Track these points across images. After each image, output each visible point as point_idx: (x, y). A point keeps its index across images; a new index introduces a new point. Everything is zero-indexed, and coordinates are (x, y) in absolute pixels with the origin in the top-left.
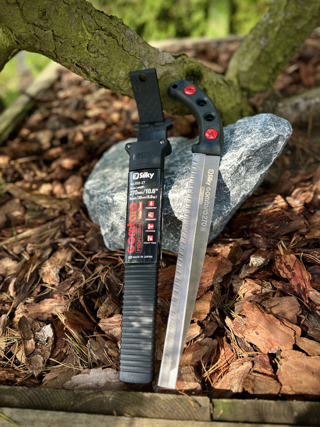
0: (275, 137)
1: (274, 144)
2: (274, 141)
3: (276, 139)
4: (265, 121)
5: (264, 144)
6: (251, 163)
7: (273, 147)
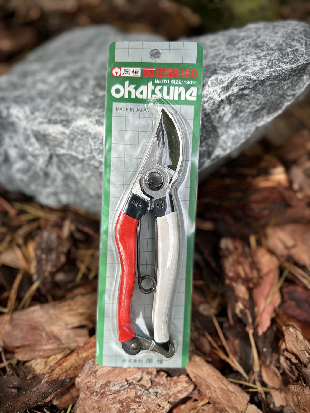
0: (299, 64)
1: (295, 77)
2: (295, 71)
3: (301, 69)
4: (292, 32)
5: (276, 73)
6: (244, 103)
7: (291, 83)
